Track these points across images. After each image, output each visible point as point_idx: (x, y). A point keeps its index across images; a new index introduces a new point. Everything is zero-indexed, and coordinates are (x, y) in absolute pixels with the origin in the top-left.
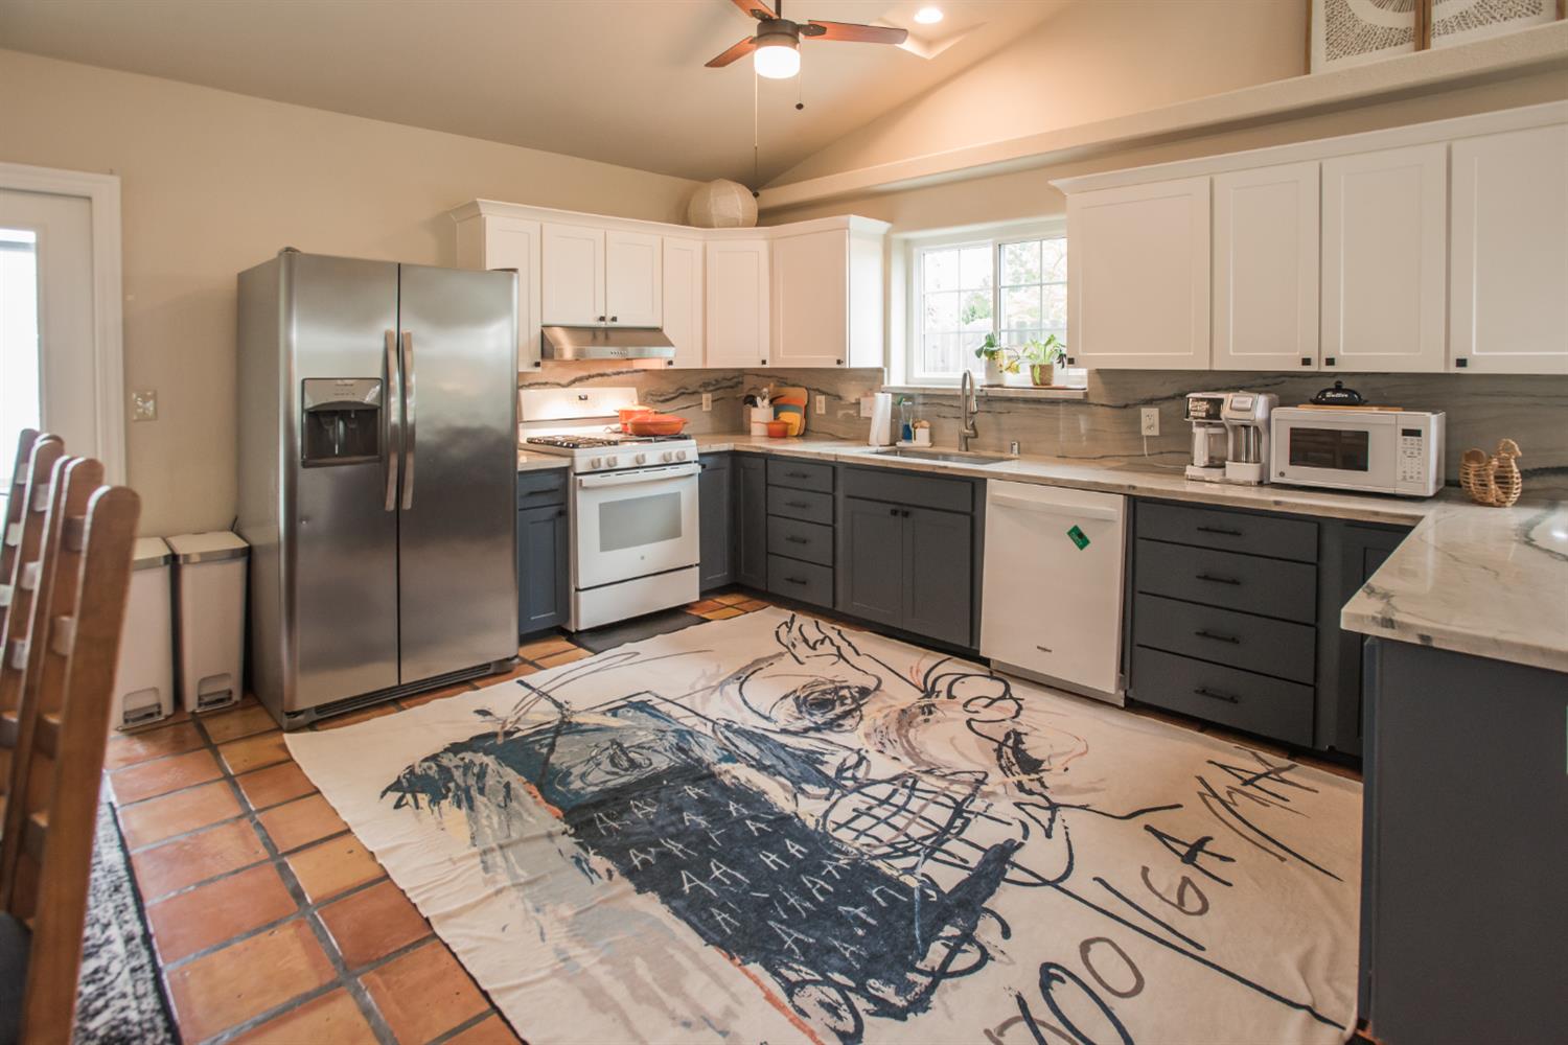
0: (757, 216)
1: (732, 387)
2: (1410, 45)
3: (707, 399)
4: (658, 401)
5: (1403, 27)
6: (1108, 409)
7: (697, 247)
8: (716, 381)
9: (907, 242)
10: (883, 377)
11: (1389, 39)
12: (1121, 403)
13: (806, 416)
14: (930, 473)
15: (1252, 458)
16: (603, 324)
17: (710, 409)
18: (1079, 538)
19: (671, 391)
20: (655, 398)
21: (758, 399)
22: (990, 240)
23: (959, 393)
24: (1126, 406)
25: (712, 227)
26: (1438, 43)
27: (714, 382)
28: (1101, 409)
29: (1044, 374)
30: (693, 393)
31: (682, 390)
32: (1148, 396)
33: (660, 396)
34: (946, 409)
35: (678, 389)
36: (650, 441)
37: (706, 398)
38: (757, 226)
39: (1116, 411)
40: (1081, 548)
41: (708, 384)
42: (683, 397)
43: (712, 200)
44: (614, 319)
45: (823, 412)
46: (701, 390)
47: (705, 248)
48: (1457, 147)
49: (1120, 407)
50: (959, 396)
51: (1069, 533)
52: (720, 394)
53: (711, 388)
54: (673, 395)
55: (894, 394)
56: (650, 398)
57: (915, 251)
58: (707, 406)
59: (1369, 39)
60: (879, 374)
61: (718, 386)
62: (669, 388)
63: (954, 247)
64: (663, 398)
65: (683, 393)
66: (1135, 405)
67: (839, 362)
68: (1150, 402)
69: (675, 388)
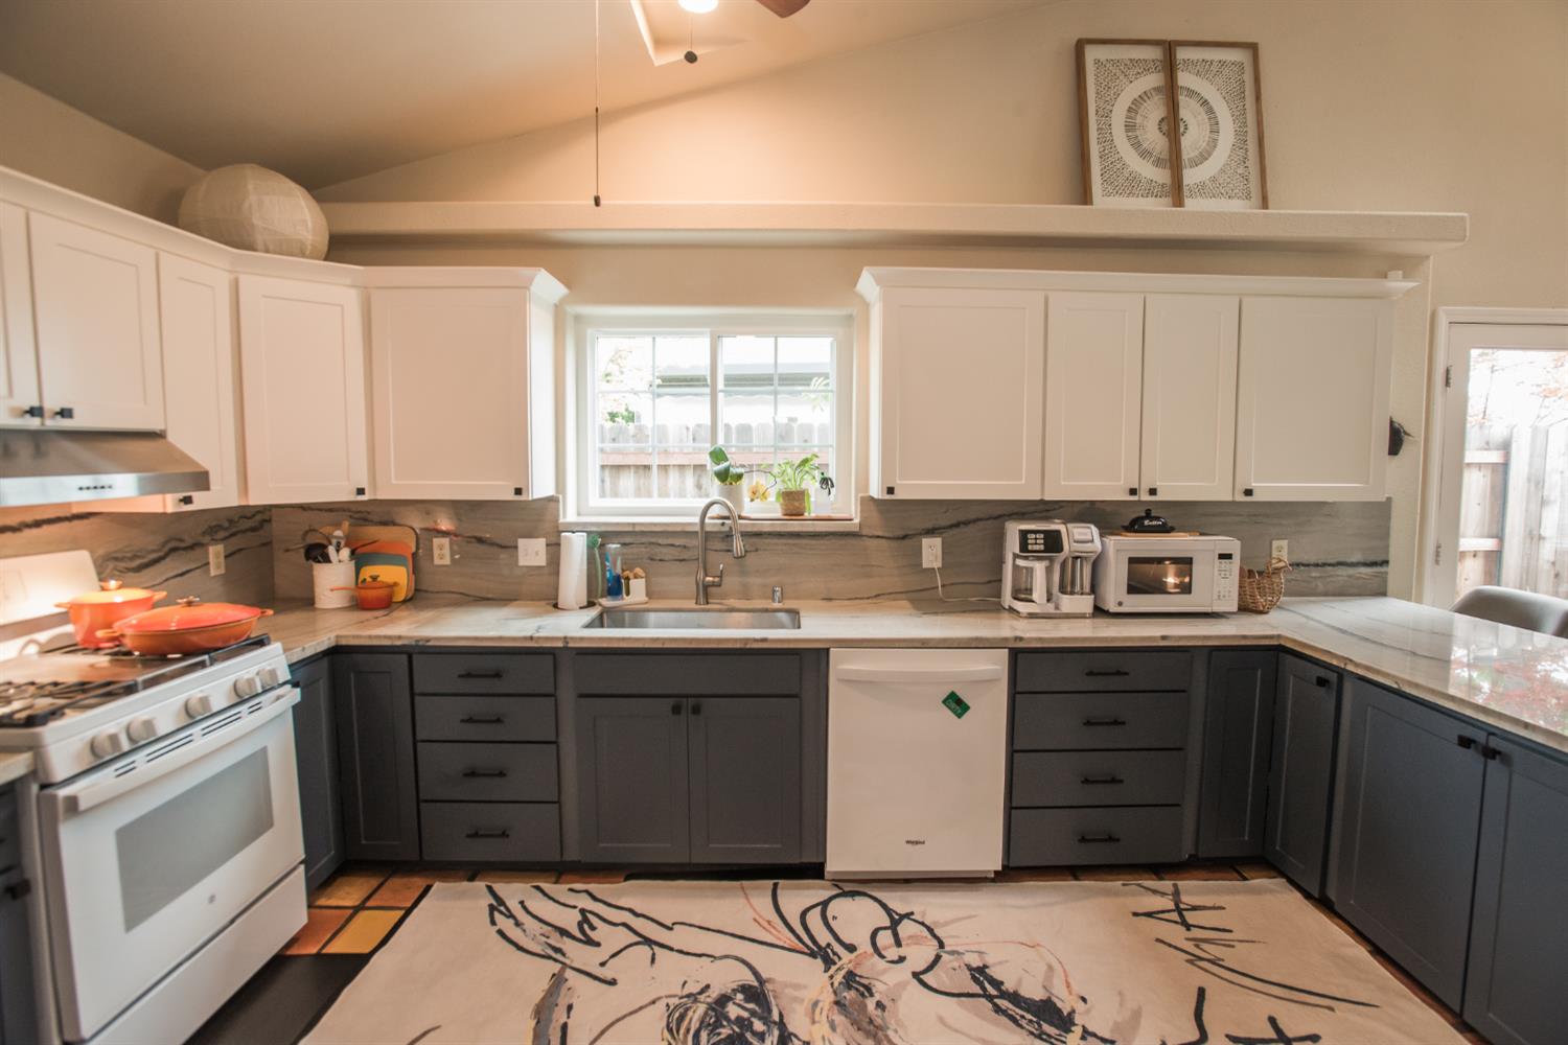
0: (327, 242)
1: (253, 529)
2: (1169, 200)
3: (217, 556)
4: (129, 570)
5: (1161, 182)
6: (883, 541)
7: (223, 281)
8: (231, 521)
9: (578, 318)
10: (558, 510)
11: (1150, 191)
12: (901, 533)
13: (416, 570)
14: (740, 649)
15: (1087, 588)
16: (34, 423)
17: (223, 571)
18: (956, 704)
19: (151, 547)
20: (122, 565)
21: (331, 550)
22: (708, 330)
23: (697, 528)
24: (904, 537)
25: (251, 247)
26: (1191, 204)
27: (226, 524)
28: (876, 542)
29: (794, 502)
30: (192, 547)
31: (173, 544)
32: (929, 525)
33: (133, 558)
34: (664, 550)
35: (166, 542)
36: (202, 665)
37: (215, 553)
38: (326, 259)
39: (894, 544)
40: (959, 716)
41: (219, 527)
42: (173, 556)
43: (253, 198)
44: (65, 413)
45: (447, 561)
46: (206, 539)
47: (235, 288)
48: (1246, 301)
49: (898, 538)
50: (696, 532)
51: (944, 702)
52: (236, 543)
53: (222, 534)
54: (154, 556)
55: (589, 533)
56: (111, 565)
57: (589, 331)
58: (218, 567)
59: (1132, 185)
60: (552, 504)
61: (234, 530)
62: (151, 542)
63: (648, 334)
64: (138, 562)
65: (174, 550)
66: (914, 535)
67: (518, 491)
68: (931, 532)
69: (161, 539)
